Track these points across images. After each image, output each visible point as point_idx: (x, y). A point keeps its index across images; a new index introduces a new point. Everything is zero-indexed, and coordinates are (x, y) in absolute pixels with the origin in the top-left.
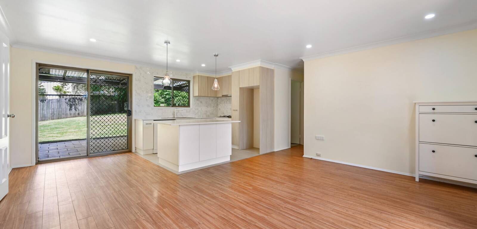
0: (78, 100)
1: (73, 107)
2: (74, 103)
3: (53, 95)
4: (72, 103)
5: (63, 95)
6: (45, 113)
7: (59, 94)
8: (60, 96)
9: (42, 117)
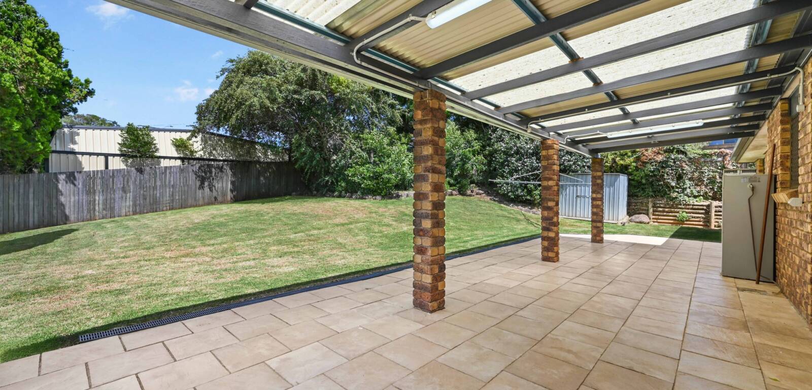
0: (215, 168)
1: (206, 184)
2: (208, 174)
3: (170, 158)
4: (203, 174)
5: (189, 159)
6: (158, 195)
7: (182, 156)
8: (182, 159)
9: (152, 202)
